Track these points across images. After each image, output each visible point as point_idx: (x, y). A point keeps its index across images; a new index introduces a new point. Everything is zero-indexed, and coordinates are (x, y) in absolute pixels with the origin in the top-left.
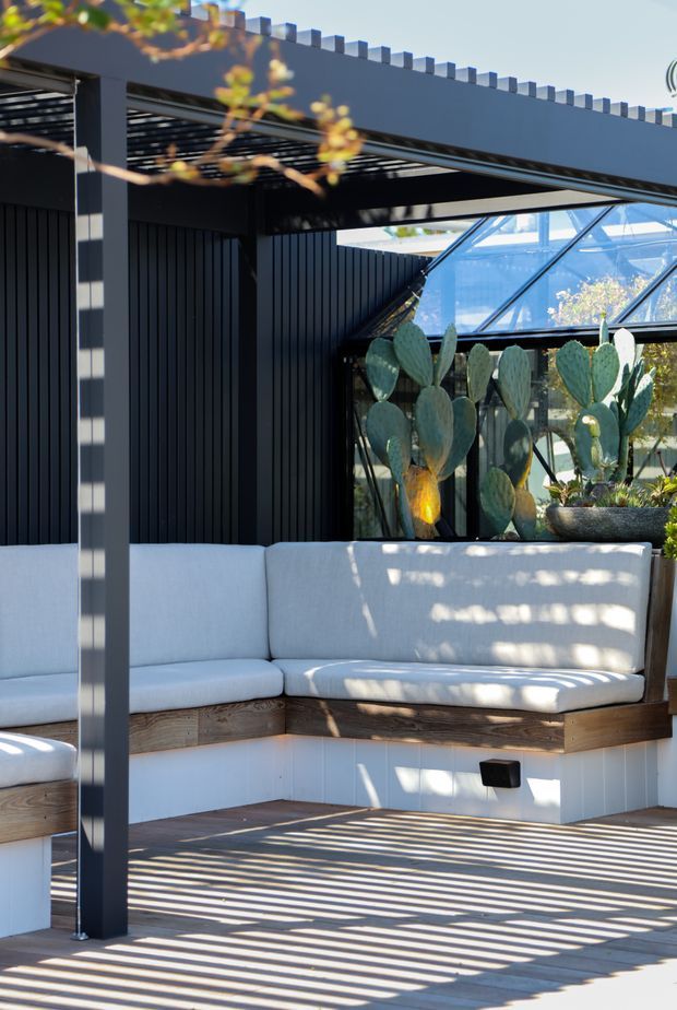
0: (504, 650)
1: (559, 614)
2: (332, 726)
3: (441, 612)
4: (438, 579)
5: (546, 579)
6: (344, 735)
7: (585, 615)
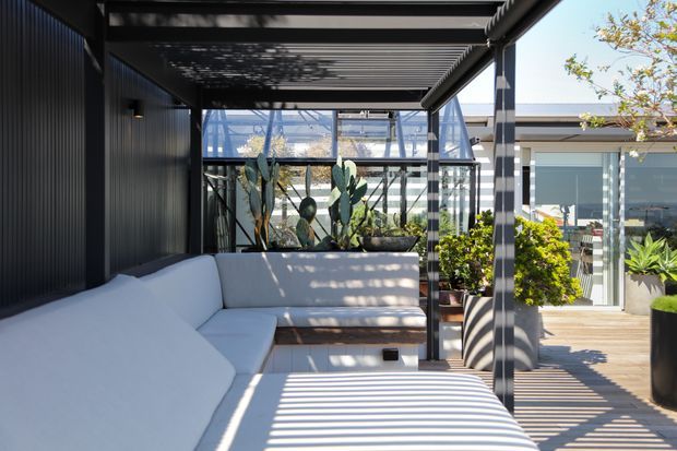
0: (350, 300)
1: (377, 283)
2: (299, 340)
3: (314, 285)
4: (311, 269)
5: (369, 268)
6: (305, 343)
7: (389, 283)
